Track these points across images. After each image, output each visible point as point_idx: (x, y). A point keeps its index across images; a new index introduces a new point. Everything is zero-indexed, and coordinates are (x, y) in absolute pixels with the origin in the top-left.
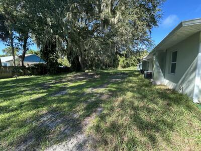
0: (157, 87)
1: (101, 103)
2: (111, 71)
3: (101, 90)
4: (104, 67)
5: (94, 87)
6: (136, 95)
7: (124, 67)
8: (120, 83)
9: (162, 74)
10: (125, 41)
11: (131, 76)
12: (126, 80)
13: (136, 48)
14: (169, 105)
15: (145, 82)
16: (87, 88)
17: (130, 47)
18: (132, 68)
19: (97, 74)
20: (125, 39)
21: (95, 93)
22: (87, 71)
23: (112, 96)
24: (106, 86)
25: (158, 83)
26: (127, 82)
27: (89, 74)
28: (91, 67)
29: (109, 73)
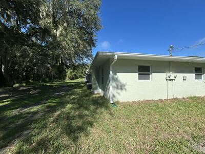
0: (94, 96)
1: (31, 124)
2: (56, 84)
3: (35, 109)
4: (47, 79)
5: (26, 106)
6: (75, 106)
7: (72, 79)
8: (62, 96)
9: (98, 85)
10: (68, 55)
11: (76, 88)
12: (70, 93)
13: (82, 62)
14: (97, 108)
15: (86, 93)
16: (13, 109)
17: (73, 60)
18: (80, 80)
19: (34, 89)
20: (68, 53)
21: (25, 114)
22: (17, 85)
23: (48, 112)
24: (45, 102)
25: (96, 92)
26: (70, 94)
27: (21, 89)
28: (26, 79)
29: (52, 86)
